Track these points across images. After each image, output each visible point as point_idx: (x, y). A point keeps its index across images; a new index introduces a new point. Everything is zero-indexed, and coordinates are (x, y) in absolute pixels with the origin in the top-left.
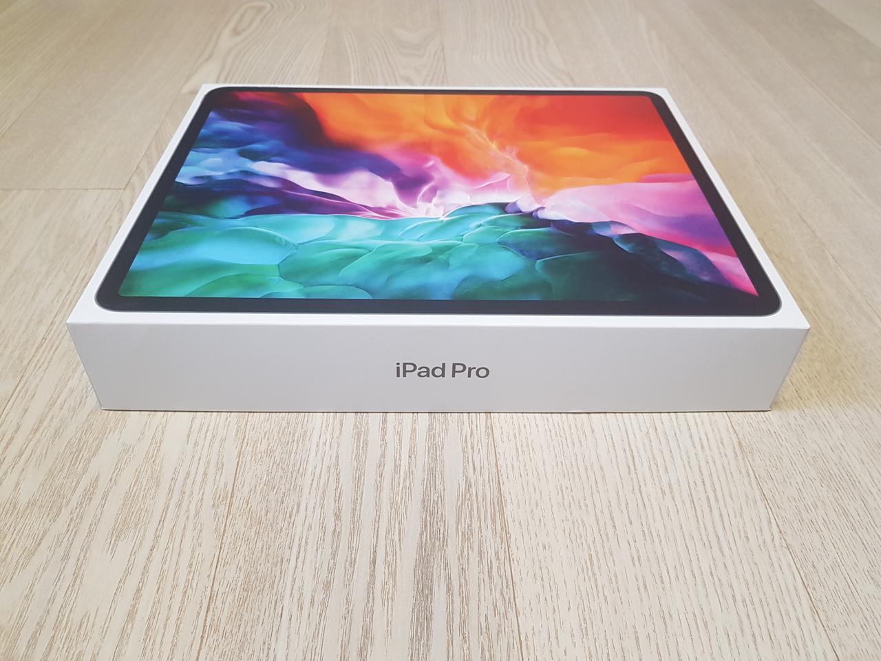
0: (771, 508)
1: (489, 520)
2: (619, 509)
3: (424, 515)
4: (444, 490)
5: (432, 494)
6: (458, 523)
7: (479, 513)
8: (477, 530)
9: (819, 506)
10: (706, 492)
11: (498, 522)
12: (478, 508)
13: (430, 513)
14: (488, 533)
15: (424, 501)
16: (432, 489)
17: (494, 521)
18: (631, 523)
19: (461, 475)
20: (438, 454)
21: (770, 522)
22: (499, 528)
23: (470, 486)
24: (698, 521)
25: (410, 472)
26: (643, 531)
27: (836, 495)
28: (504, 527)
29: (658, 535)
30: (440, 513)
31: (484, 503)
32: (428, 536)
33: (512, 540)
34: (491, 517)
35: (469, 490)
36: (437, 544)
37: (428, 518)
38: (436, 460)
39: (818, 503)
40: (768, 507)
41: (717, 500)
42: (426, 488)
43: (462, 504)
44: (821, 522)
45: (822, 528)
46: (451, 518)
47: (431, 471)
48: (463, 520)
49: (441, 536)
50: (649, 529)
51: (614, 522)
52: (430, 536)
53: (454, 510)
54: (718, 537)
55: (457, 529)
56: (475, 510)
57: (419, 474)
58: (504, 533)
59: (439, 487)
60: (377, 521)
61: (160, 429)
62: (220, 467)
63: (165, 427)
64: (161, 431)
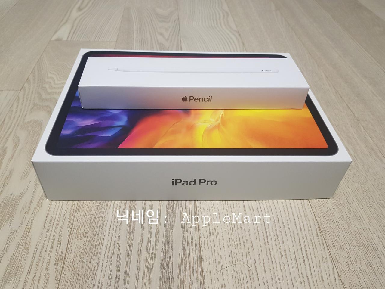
0: (334, 263)
1: (195, 272)
2: (260, 264)
3: (162, 269)
4: (172, 255)
5: (166, 257)
6: (179, 273)
7: (190, 267)
8: (188, 277)
9: (358, 261)
10: (303, 254)
11: (199, 273)
12: (189, 265)
13: (165, 268)
14: (194, 279)
15: (162, 261)
16: (166, 254)
17: (197, 272)
18: (265, 272)
19: (182, 246)
20: (170, 235)
21: (334, 271)
22: (199, 276)
23: (185, 252)
24: (298, 271)
25: (156, 245)
26: (272, 276)
27: (366, 255)
28: (202, 276)
29: (279, 279)
30: (170, 268)
31: (193, 262)
32: (164, 281)
33: (206, 283)
34: (196, 269)
35: (185, 255)
36: (168, 285)
37: (164, 271)
38: (169, 238)
39: (357, 259)
40: (333, 263)
41: (308, 258)
42: (164, 254)
43: (181, 263)
44: (359, 270)
45: (359, 273)
46: (175, 271)
47: (166, 244)
48: (181, 272)
49: (170, 281)
50: (274, 275)
51: (257, 272)
52: (165, 281)
53: (177, 266)
54: (308, 279)
55: (178, 277)
56: (188, 266)
57: (160, 246)
58: (202, 278)
59: (170, 253)
60: (138, 273)
61: (30, 221)
62: (60, 242)
63: (33, 220)
64: (31, 222)
